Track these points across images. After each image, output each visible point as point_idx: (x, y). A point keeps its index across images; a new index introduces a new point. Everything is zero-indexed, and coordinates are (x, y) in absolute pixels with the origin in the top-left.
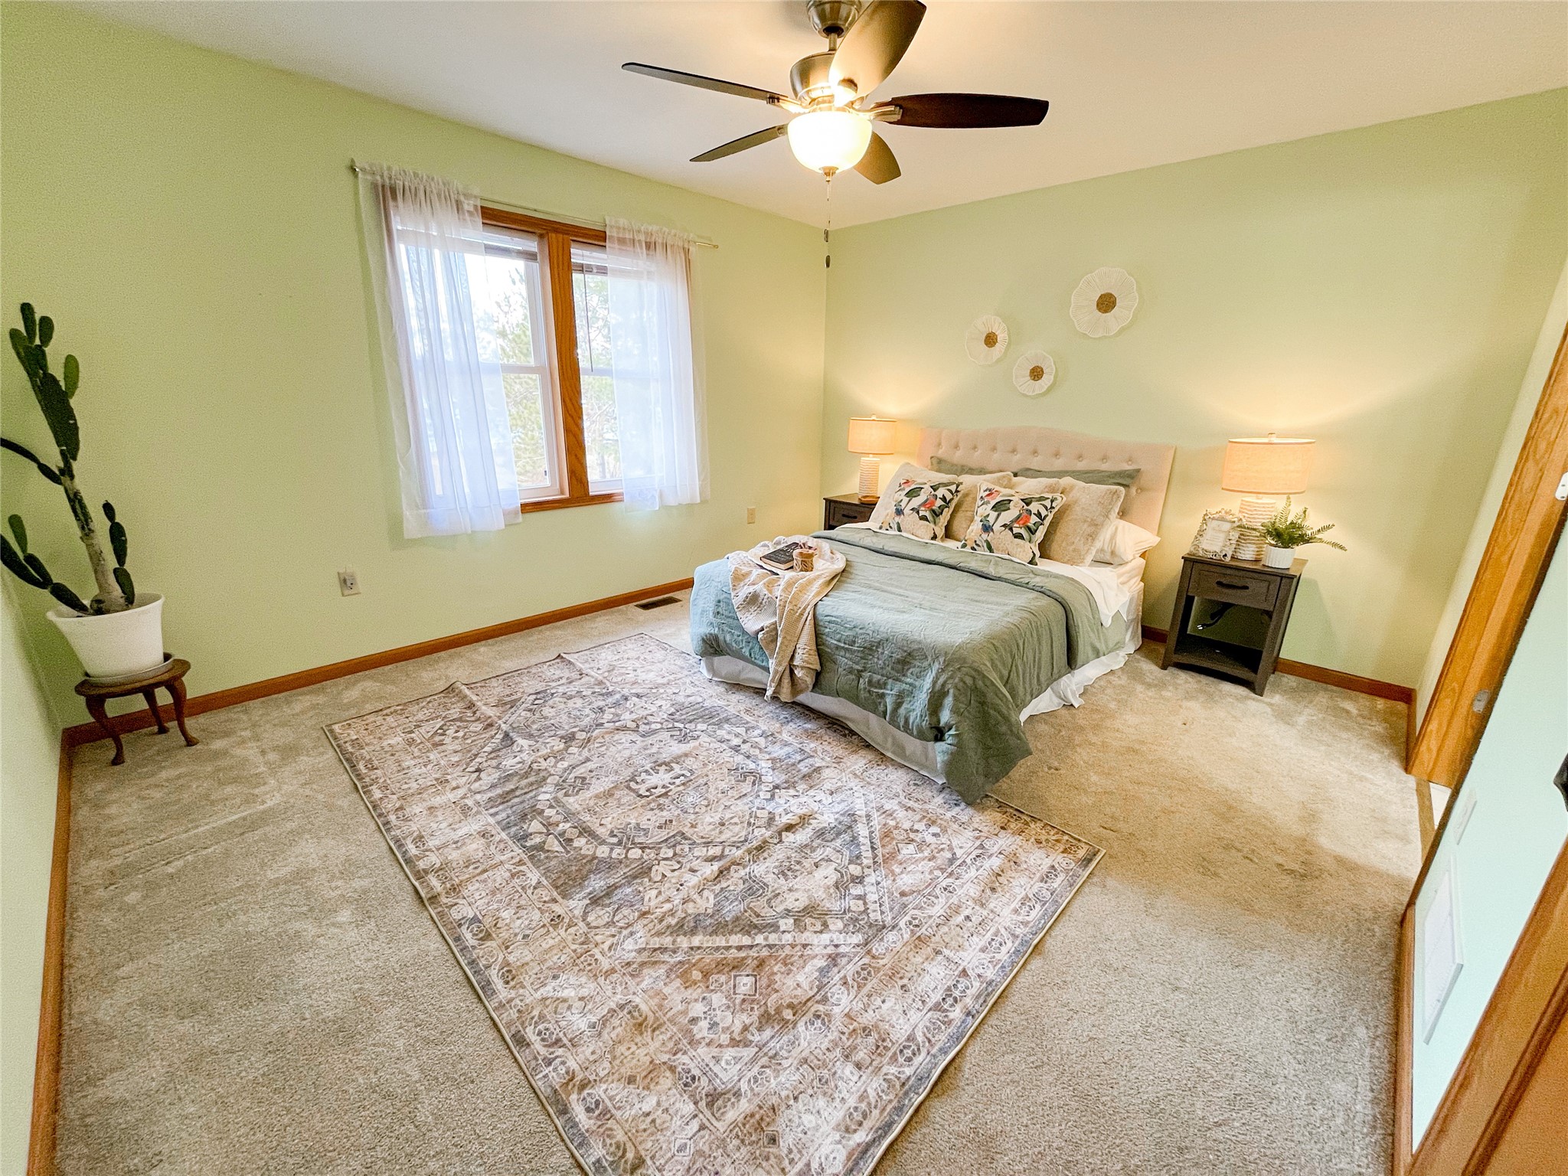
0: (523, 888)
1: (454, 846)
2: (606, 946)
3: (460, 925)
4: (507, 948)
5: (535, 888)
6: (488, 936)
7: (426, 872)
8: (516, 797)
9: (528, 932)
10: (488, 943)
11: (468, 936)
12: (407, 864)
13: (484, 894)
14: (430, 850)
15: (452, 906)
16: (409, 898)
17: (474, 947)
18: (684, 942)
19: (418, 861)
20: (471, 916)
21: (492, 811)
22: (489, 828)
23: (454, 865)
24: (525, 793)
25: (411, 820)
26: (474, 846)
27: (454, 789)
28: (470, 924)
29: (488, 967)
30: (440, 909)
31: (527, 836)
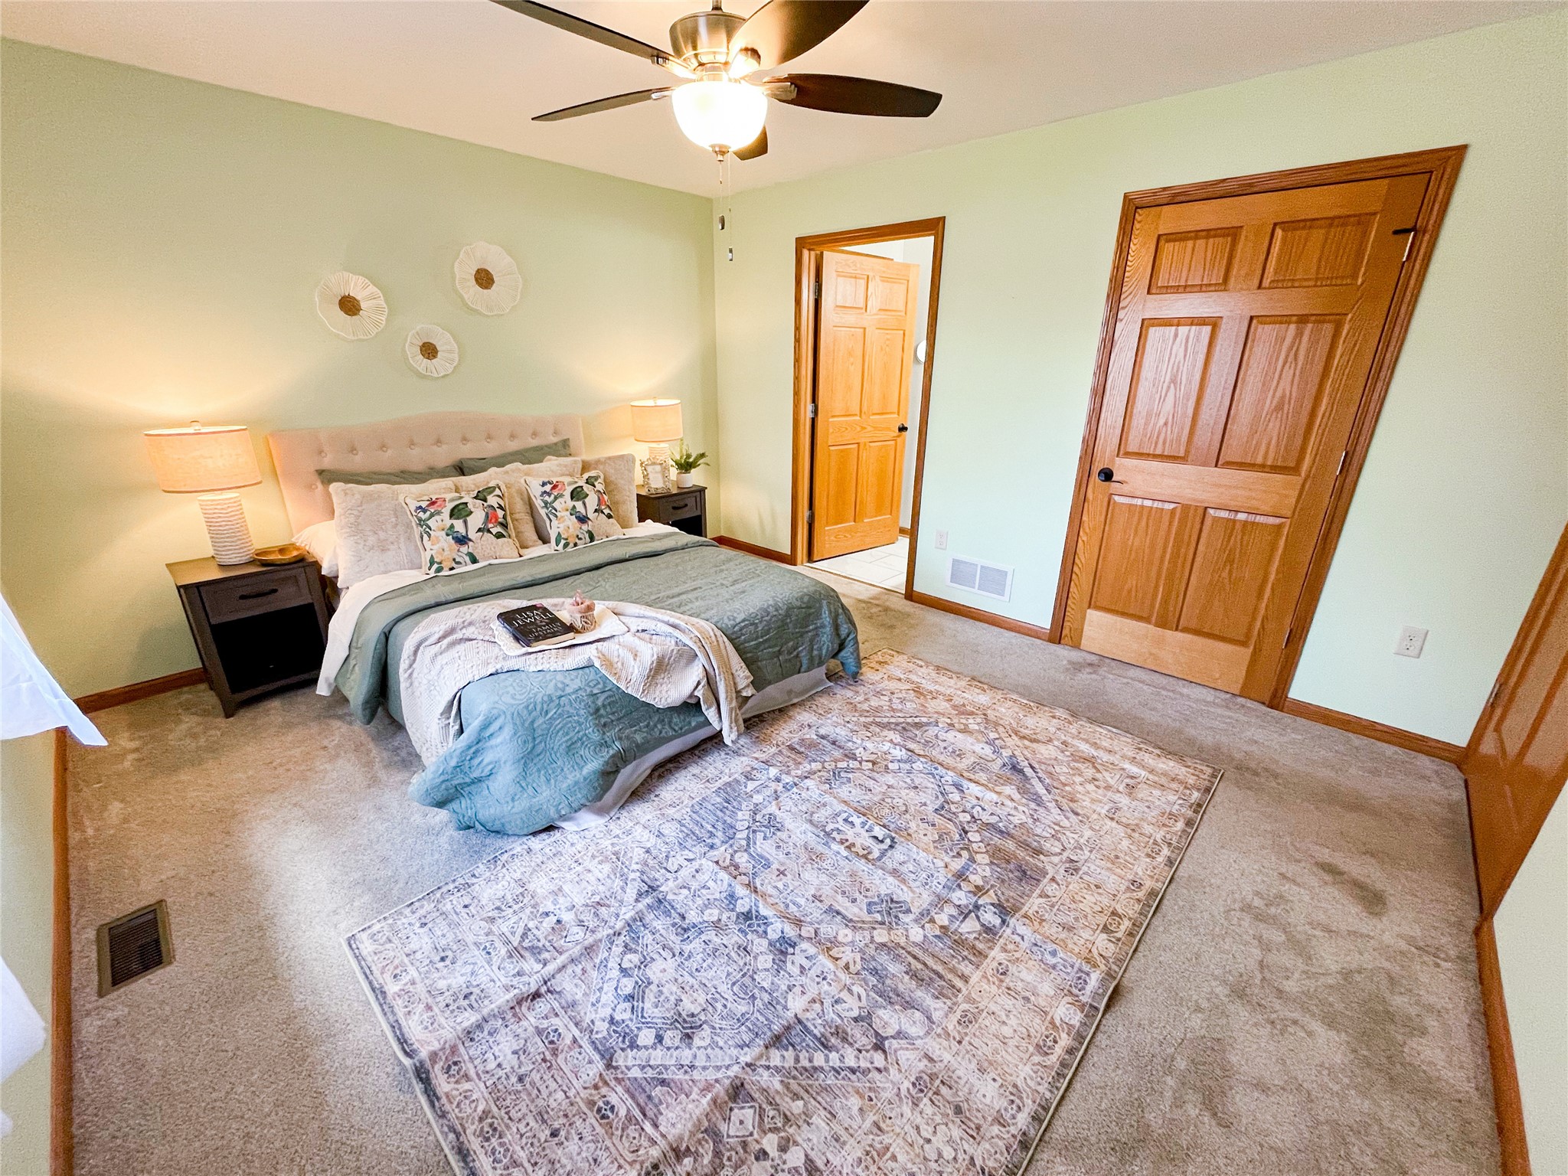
0: (1053, 906)
1: (1032, 998)
2: (1076, 836)
3: (1119, 940)
4: (1114, 895)
5: (1049, 897)
6: (1114, 913)
7: (1082, 1007)
8: (925, 964)
9: (1093, 887)
10: (1120, 911)
11: (1123, 928)
12: (1084, 1038)
13: (1076, 937)
14: (1052, 1022)
15: (1104, 957)
16: (1119, 1009)
17: (1130, 919)
18: (1046, 797)
19: (1073, 1026)
20: (1104, 936)
21: (959, 983)
22: (990, 972)
23: (1059, 981)
24: (915, 957)
25: (1015, 1086)
26: (1024, 975)
27: (931, 1060)
28: (1112, 932)
29: (1139, 900)
30: (1114, 967)
31: (987, 928)
